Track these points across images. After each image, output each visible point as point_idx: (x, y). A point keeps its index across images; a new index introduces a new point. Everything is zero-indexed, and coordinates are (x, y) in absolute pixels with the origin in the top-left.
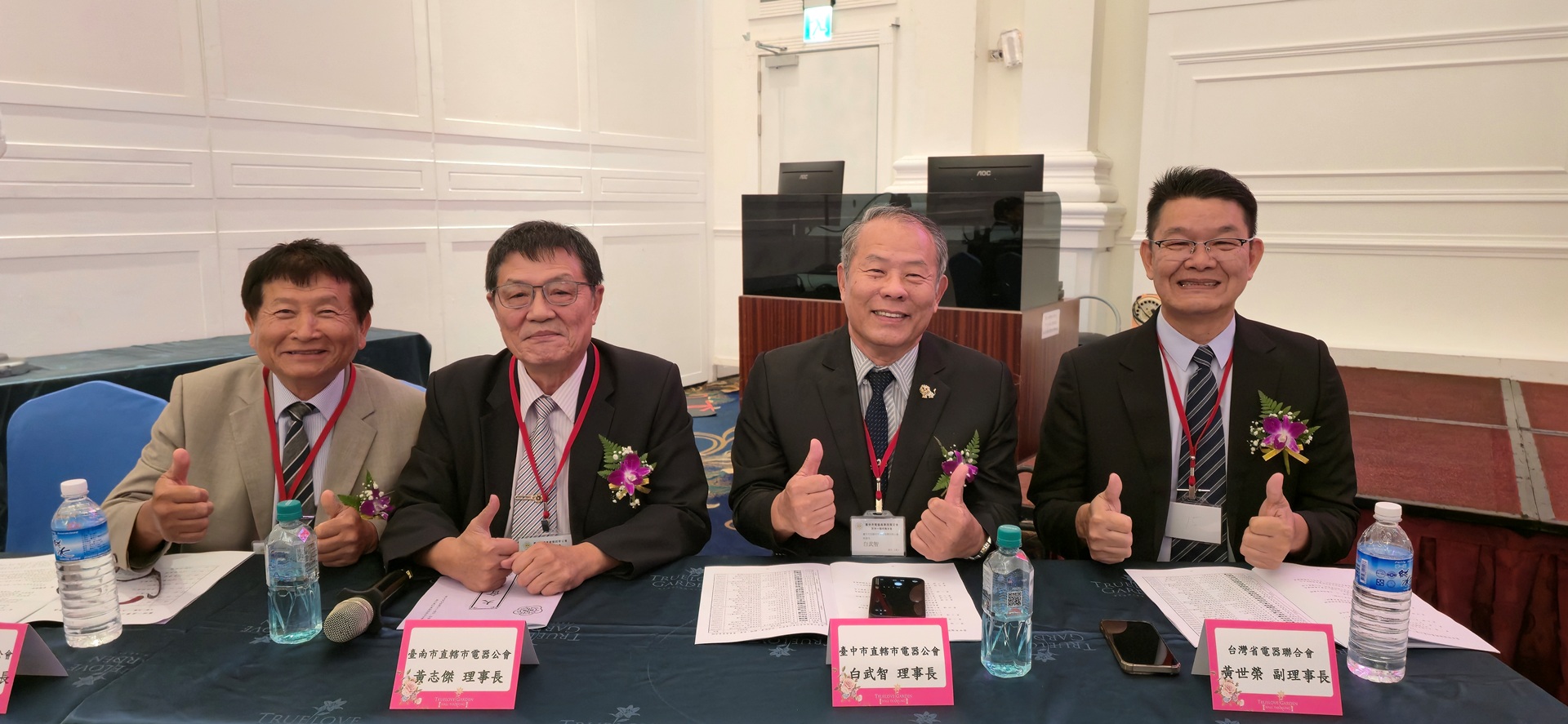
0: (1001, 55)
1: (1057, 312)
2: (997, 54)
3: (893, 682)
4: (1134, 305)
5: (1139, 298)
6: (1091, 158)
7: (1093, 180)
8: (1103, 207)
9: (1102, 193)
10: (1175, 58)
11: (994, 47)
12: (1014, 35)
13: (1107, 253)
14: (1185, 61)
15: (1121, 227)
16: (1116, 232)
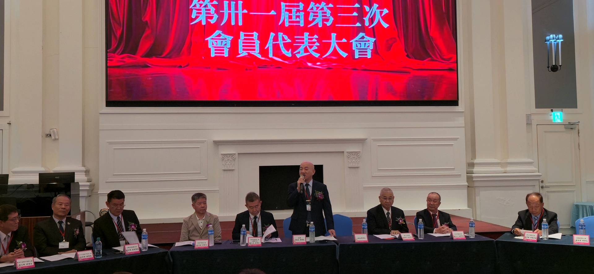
0: (50, 135)
1: (80, 215)
2: (49, 135)
3: (86, 257)
4: (100, 212)
5: (101, 210)
6: (83, 169)
7: (85, 176)
8: (88, 183)
9: (88, 179)
10: (108, 142)
11: (48, 133)
12: (55, 130)
13: (90, 197)
14: (111, 143)
15: (93, 189)
16: (92, 190)
